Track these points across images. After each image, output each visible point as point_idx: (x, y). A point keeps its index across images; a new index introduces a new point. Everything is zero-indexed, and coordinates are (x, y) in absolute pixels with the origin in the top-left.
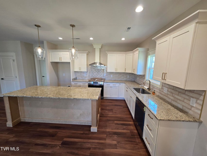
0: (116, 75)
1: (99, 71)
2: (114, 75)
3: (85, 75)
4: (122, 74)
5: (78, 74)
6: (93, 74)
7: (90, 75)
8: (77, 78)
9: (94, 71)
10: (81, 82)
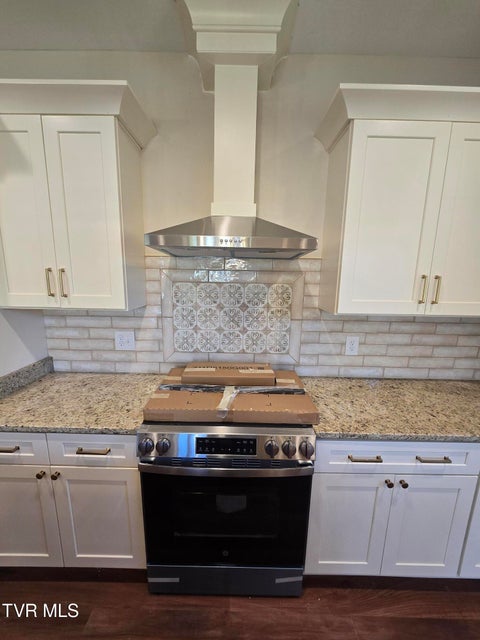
0: (389, 339)
1: (244, 307)
2: (370, 339)
3: (124, 339)
4: (440, 328)
5: (57, 333)
6: (196, 329)
7: (168, 338)
8: (58, 366)
9: (196, 307)
10: (55, 431)
